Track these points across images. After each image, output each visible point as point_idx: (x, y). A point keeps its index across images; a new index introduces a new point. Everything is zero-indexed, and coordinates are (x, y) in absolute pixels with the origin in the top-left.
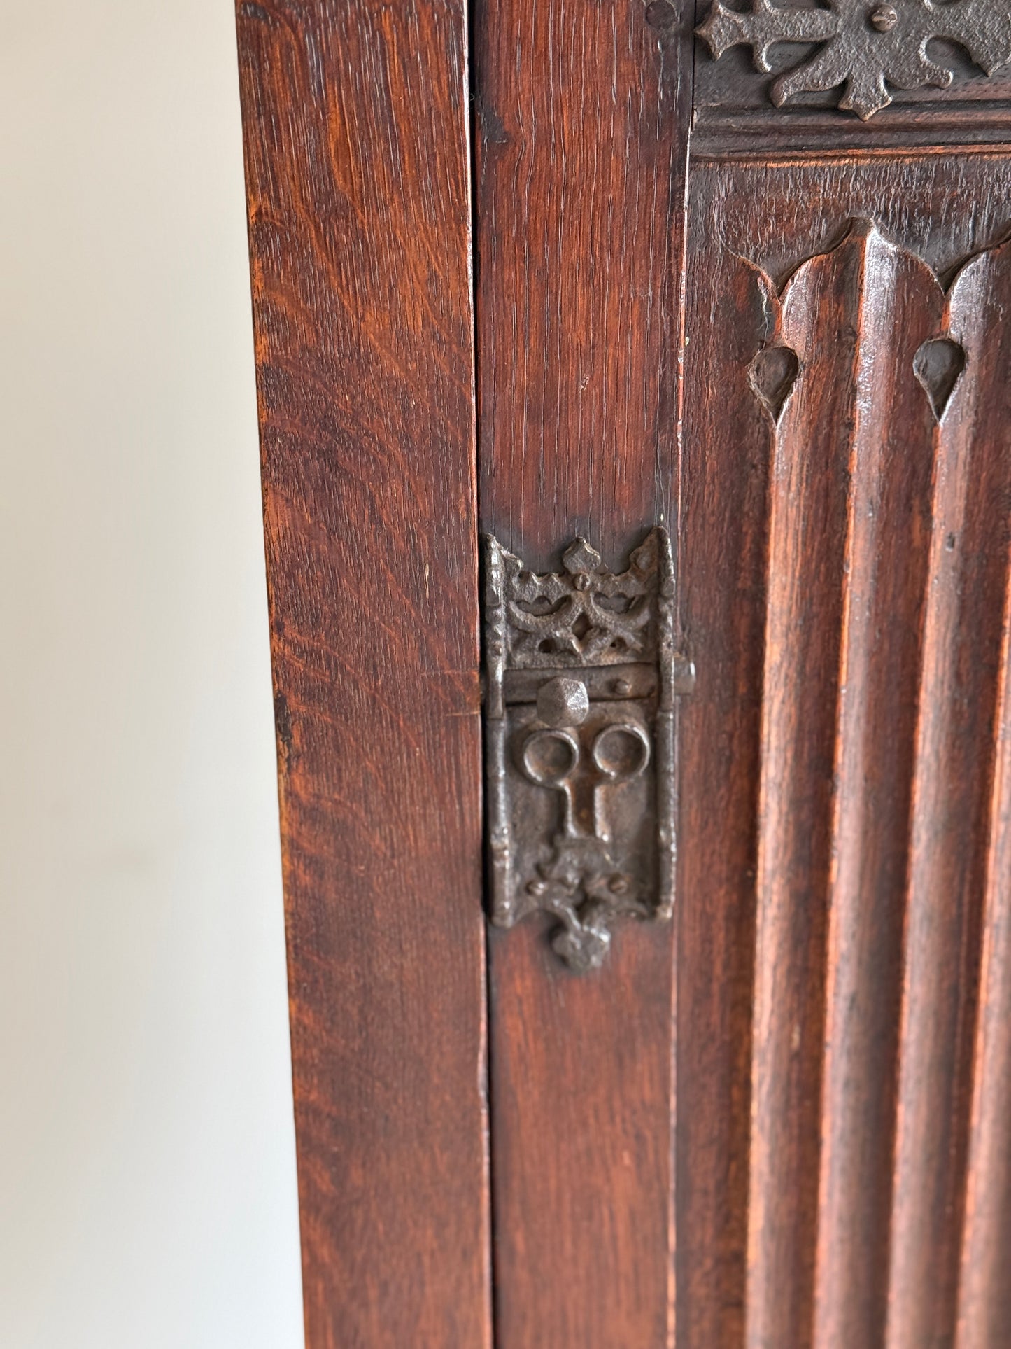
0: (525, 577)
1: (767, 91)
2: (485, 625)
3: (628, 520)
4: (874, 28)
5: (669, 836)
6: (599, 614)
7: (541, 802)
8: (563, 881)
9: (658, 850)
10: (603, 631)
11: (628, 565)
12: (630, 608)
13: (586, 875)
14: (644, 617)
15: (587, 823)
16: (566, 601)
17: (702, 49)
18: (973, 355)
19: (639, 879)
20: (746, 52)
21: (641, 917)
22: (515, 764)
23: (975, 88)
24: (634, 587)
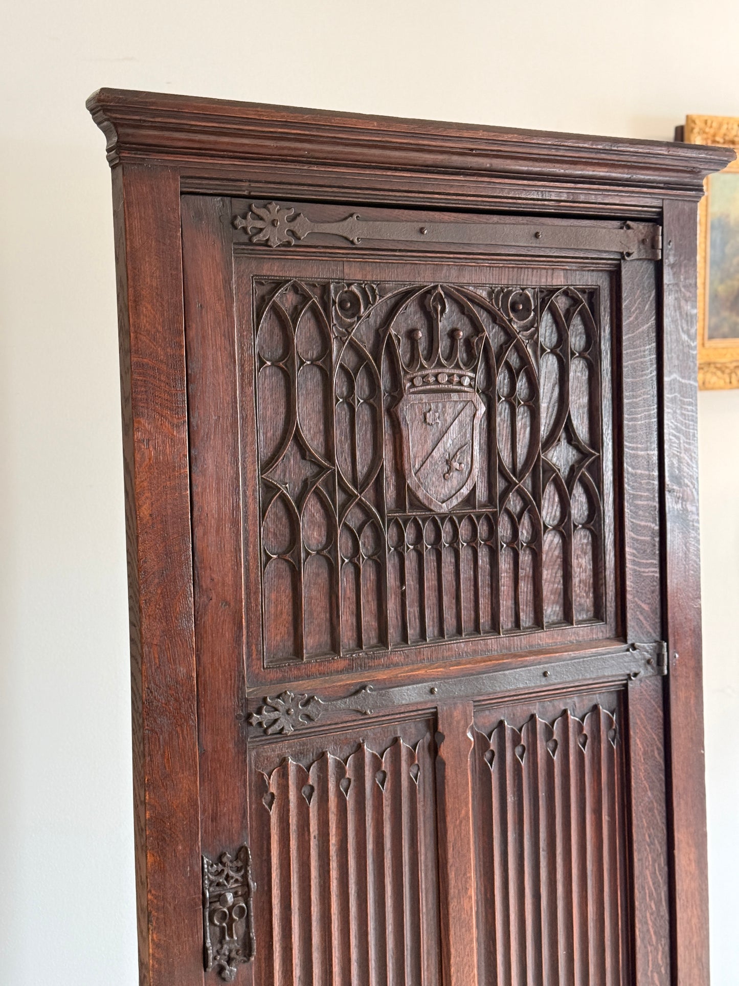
0: (212, 866)
1: (265, 731)
2: (203, 881)
3: (236, 845)
4: (288, 714)
5: (253, 935)
6: (231, 873)
7: (217, 929)
8: (224, 954)
9: (250, 939)
10: (232, 878)
11: (237, 858)
12: (238, 870)
13: (230, 951)
14: (242, 872)
15: (231, 936)
16: (223, 870)
17: (251, 724)
18: (316, 788)
19: (245, 949)
20: (260, 724)
21: (245, 962)
22: (211, 921)
23: (311, 725)
24: (240, 864)
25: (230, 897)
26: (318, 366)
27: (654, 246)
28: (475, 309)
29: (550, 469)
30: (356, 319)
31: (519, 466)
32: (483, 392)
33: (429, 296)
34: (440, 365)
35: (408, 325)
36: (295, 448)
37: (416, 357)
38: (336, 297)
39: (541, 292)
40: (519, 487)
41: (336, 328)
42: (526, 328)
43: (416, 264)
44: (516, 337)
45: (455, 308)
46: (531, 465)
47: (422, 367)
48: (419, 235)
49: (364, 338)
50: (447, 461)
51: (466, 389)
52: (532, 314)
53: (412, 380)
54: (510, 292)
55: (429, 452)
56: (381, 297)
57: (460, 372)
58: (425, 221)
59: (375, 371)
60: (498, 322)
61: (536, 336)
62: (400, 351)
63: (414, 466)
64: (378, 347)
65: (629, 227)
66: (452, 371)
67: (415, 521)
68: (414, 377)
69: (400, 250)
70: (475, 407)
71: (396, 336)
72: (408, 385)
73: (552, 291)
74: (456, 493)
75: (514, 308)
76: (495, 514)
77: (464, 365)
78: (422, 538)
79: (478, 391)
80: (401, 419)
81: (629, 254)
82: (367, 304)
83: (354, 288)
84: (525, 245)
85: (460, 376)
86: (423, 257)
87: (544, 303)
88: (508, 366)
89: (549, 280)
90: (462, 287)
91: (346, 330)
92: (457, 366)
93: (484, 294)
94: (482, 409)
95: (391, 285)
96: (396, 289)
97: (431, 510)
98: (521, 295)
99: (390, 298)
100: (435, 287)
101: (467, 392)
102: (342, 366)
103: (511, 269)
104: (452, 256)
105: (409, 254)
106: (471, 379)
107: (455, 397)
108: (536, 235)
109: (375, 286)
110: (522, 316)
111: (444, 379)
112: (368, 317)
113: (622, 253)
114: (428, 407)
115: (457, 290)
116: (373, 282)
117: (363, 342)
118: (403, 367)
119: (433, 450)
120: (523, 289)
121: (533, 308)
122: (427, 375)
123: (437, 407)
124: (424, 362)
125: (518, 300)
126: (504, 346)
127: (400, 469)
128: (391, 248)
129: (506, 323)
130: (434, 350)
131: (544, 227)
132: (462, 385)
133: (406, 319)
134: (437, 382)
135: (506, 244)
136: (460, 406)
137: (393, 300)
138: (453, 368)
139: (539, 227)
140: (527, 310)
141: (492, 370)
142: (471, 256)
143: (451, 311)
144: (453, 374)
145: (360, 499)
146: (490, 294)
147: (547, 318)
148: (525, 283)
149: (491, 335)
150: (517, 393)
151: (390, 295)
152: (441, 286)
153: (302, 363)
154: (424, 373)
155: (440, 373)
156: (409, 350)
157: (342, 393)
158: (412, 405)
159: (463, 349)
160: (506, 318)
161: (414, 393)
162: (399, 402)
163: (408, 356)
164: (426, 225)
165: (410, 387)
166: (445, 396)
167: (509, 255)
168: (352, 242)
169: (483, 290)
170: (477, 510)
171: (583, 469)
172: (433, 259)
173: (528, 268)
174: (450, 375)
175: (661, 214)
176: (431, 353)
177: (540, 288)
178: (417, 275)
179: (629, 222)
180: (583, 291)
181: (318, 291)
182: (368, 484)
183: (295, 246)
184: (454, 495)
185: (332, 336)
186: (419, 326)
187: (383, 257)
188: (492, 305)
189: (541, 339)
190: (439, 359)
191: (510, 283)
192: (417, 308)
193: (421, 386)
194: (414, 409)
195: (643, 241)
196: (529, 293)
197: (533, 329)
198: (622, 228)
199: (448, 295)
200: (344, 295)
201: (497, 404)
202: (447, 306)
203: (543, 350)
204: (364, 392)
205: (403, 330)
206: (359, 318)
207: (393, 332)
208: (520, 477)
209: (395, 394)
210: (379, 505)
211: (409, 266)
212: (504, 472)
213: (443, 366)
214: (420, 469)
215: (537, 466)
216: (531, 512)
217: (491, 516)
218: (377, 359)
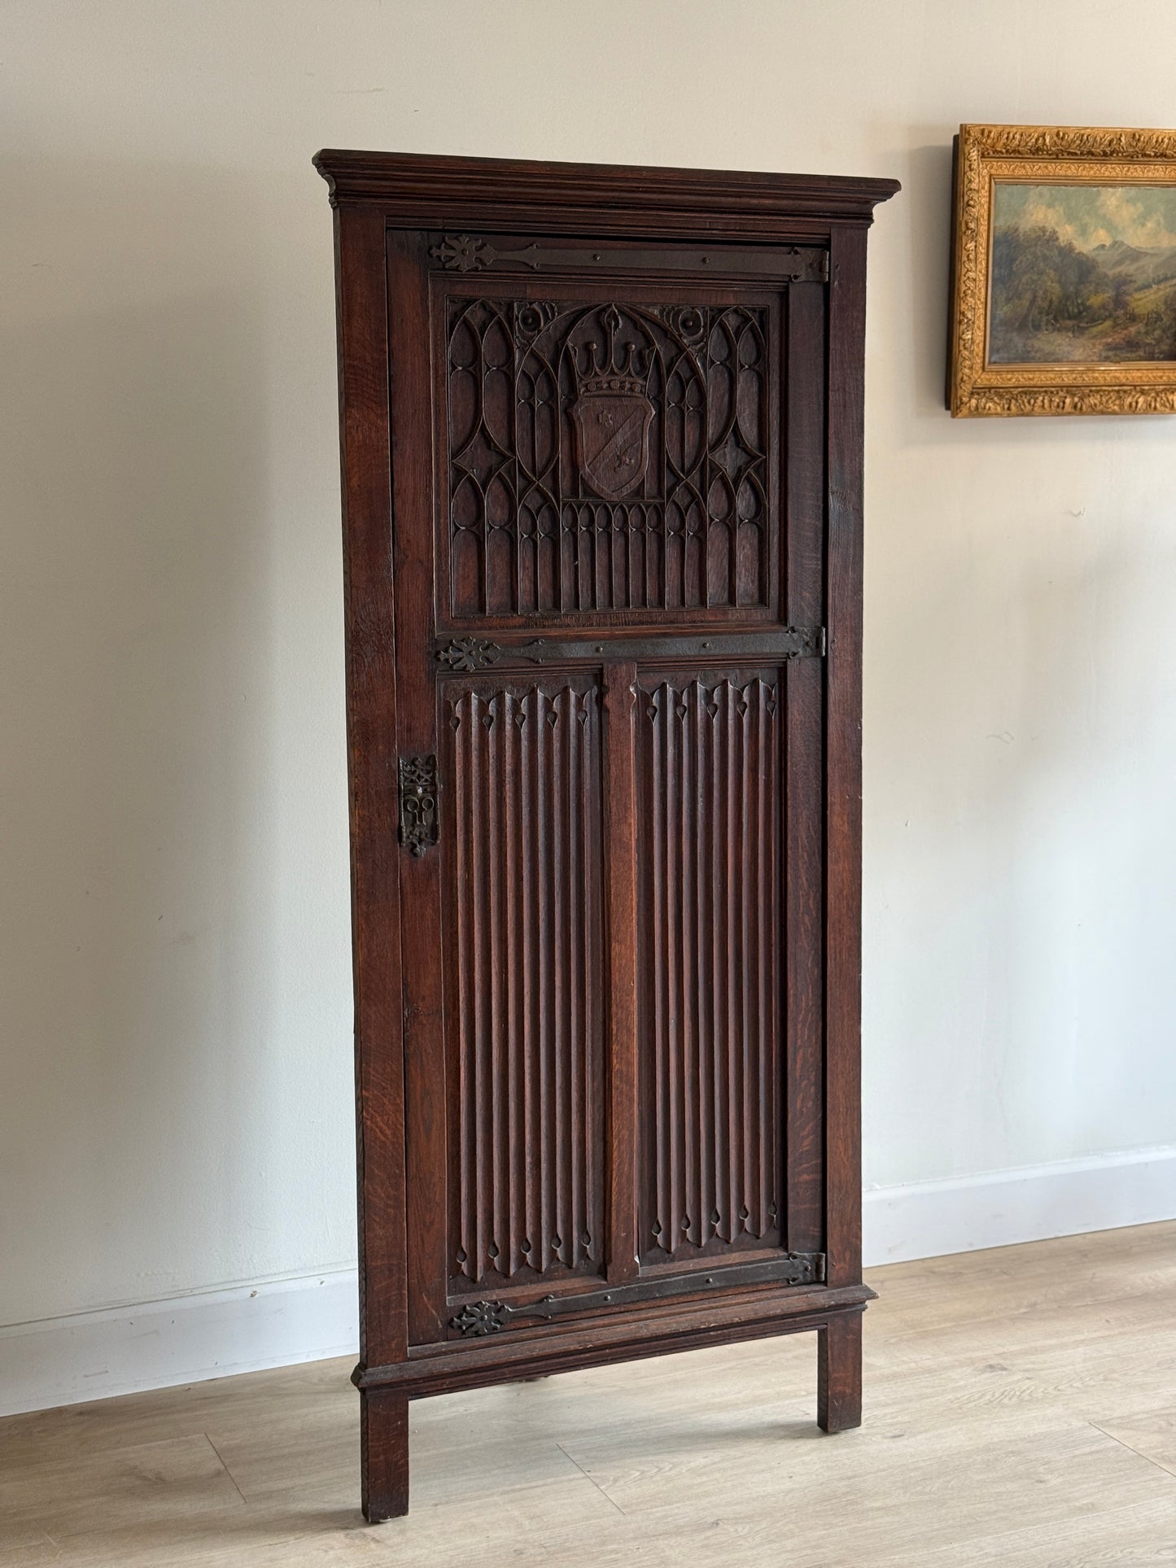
0: (406, 766)
1: (451, 666)
2: (399, 776)
3: (427, 753)
4: (470, 655)
5: (439, 822)
6: (422, 774)
7: (411, 816)
8: (416, 835)
9: (437, 826)
10: (423, 777)
11: (427, 763)
12: (428, 772)
13: (421, 833)
14: (431, 774)
15: (421, 821)
16: (415, 771)
17: (439, 660)
18: (495, 718)
19: (432, 834)
20: (447, 660)
21: (433, 844)
22: (405, 808)
23: (491, 666)
24: (429, 768)
25: (420, 791)
26: (503, 371)
27: (821, 269)
28: (647, 325)
29: (715, 468)
30: (536, 332)
31: (687, 464)
32: (653, 398)
33: (604, 312)
34: (613, 373)
35: (584, 338)
36: (482, 439)
37: (591, 366)
38: (519, 313)
39: (711, 310)
40: (687, 482)
41: (519, 340)
42: (696, 343)
43: (592, 286)
44: (686, 350)
45: (628, 324)
46: (698, 464)
47: (597, 375)
48: (592, 261)
49: (545, 349)
50: (618, 456)
51: (637, 395)
52: (702, 330)
53: (586, 386)
54: (680, 311)
55: (602, 447)
56: (559, 314)
57: (631, 380)
58: (598, 249)
59: (554, 378)
60: (668, 337)
61: (705, 350)
62: (576, 361)
63: (587, 459)
64: (556, 357)
65: (796, 253)
66: (624, 379)
67: (588, 507)
68: (589, 383)
69: (577, 274)
70: (645, 411)
71: (573, 347)
72: (583, 390)
73: (721, 311)
74: (626, 484)
75: (684, 325)
76: (662, 505)
77: (637, 374)
78: (594, 522)
79: (648, 397)
80: (575, 419)
81: (796, 277)
82: (547, 319)
83: (535, 306)
84: (693, 269)
85: (632, 383)
86: (598, 280)
87: (713, 320)
88: (678, 376)
89: (720, 300)
90: (635, 306)
91: (528, 342)
92: (629, 374)
93: (656, 312)
94: (653, 413)
95: (569, 303)
96: (573, 307)
97: (602, 498)
98: (692, 313)
99: (568, 315)
100: (610, 306)
101: (639, 397)
102: (523, 372)
103: (681, 291)
104: (623, 279)
105: (584, 277)
106: (642, 386)
107: (625, 401)
108: (704, 260)
109: (554, 305)
110: (692, 331)
111: (616, 385)
112: (548, 330)
113: (790, 276)
114: (601, 410)
115: (630, 309)
116: (552, 301)
117: (543, 352)
118: (578, 375)
119: (605, 447)
120: (693, 308)
121: (702, 325)
122: (601, 382)
123: (609, 410)
124: (598, 370)
125: (687, 318)
126: (674, 358)
127: (574, 461)
128: (567, 272)
129: (676, 338)
130: (607, 359)
131: (712, 253)
132: (633, 391)
133: (583, 333)
134: (609, 387)
135: (676, 268)
136: (630, 410)
137: (571, 317)
138: (625, 376)
139: (707, 253)
140: (697, 327)
141: (662, 378)
142: (641, 279)
143: (625, 328)
144: (625, 382)
145: (538, 485)
146: (661, 312)
147: (715, 332)
148: (695, 303)
149: (661, 348)
150: (686, 399)
151: (567, 312)
152: (615, 305)
153: (489, 369)
154: (597, 379)
155: (613, 380)
156: (585, 360)
157: (524, 394)
158: (586, 407)
159: (635, 360)
160: (676, 333)
161: (588, 397)
162: (574, 404)
163: (584, 364)
164: (599, 252)
165: (585, 392)
166: (617, 400)
167: (678, 278)
168: (532, 267)
169: (655, 308)
170: (646, 500)
171: (749, 469)
172: (607, 282)
173: (697, 289)
174: (623, 382)
175: (829, 240)
176: (605, 363)
177: (710, 307)
178: (592, 296)
179: (796, 248)
180: (754, 310)
181: (504, 309)
182: (545, 473)
183: (482, 270)
184: (624, 486)
185: (515, 347)
186: (594, 339)
187: (560, 280)
188: (664, 321)
189: (710, 354)
190: (612, 368)
191: (680, 303)
192: (593, 323)
194: (588, 411)
195: (811, 265)
196: (699, 311)
197: (702, 343)
198: (790, 253)
199: (622, 312)
200: (527, 312)
201: (667, 409)
202: (620, 322)
203: (712, 363)
204: (544, 395)
205: (579, 343)
206: (539, 331)
207: (570, 344)
208: (688, 474)
209: (572, 397)
210: (556, 493)
211: (585, 288)
212: (672, 469)
213: (615, 374)
214: (592, 462)
215: (704, 464)
216: (698, 504)
217: (659, 506)
218: (555, 368)
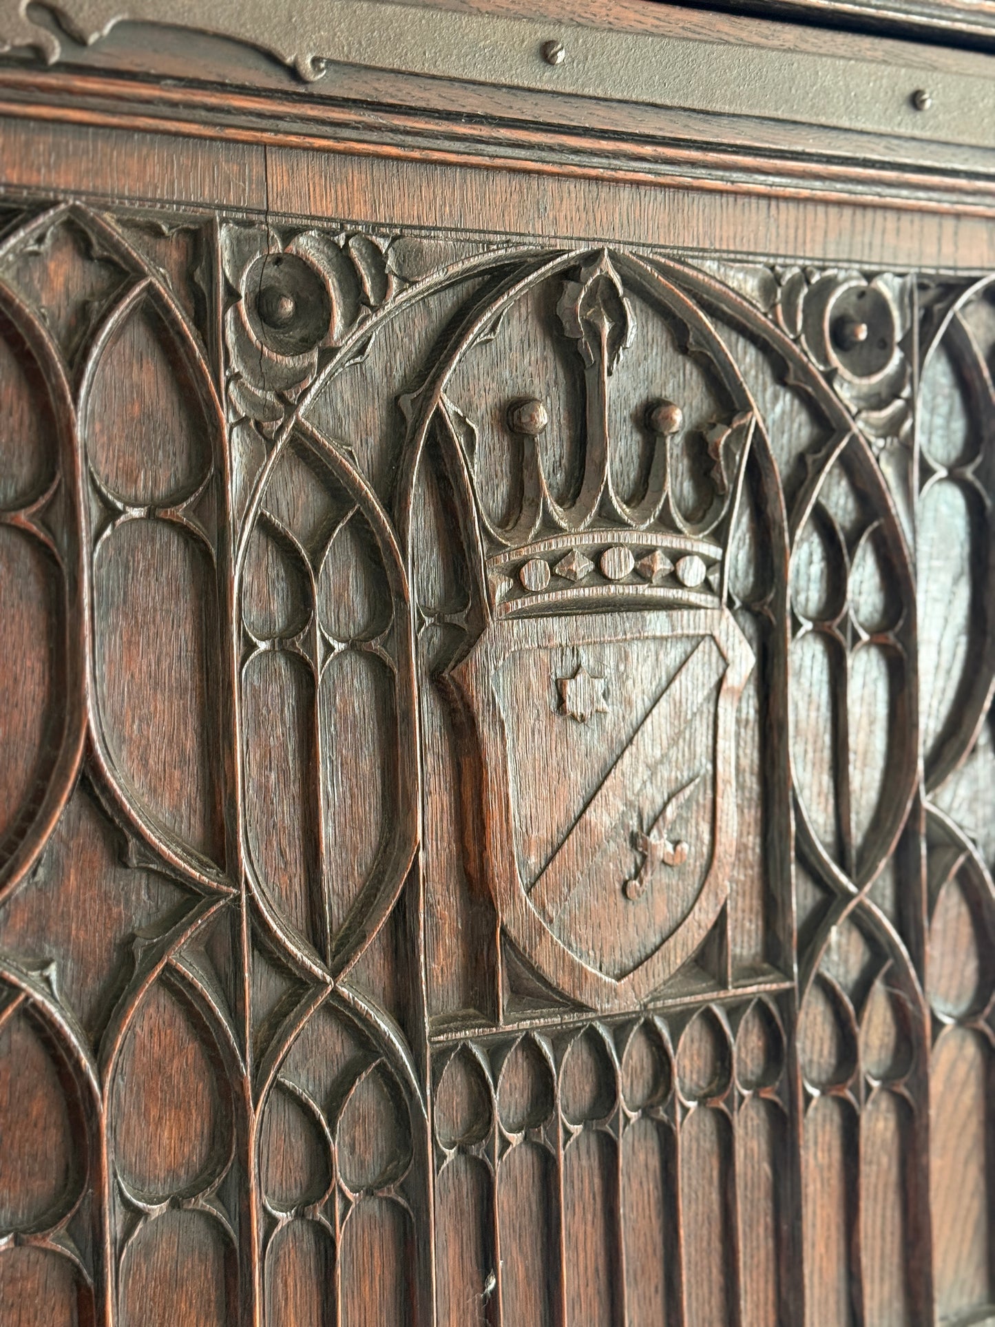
26: (172, 524)
28: (722, 337)
29: (948, 840)
30: (315, 357)
31: (857, 837)
32: (746, 607)
33: (570, 286)
34: (608, 518)
35: (502, 383)
36: (87, 825)
37: (529, 493)
38: (238, 271)
39: (922, 287)
40: (861, 905)
41: (242, 387)
42: (877, 402)
43: (528, 172)
44: (849, 429)
45: (657, 331)
46: (891, 833)
47: (551, 528)
48: (537, 64)
49: (349, 428)
50: (634, 840)
51: (694, 598)
52: (897, 355)
53: (515, 572)
54: (829, 285)
55: (576, 808)
56: (407, 282)
57: (675, 543)
58: (560, 22)
59: (388, 545)
60: (791, 380)
61: (907, 426)
62: (473, 472)
63: (524, 864)
64: (397, 458)
66: (652, 539)
67: (529, 1045)
68: (524, 562)
69: (472, 118)
70: (722, 655)
71: (461, 421)
72: (503, 587)
73: (952, 288)
74: (663, 941)
75: (841, 338)
76: (786, 1000)
77: (687, 518)
78: (553, 1104)
79: (731, 603)
80: (478, 705)
82: (357, 304)
83: (307, 245)
84: (883, 129)
85: (676, 556)
86: (551, 149)
87: (929, 322)
88: (822, 521)
89: (948, 249)
90: (679, 261)
91: (280, 397)
92: (666, 523)
93: (751, 288)
94: (744, 659)
95: (442, 242)
96: (457, 258)
97: (581, 1007)
98: (862, 294)
99: (440, 289)
100: (593, 258)
101: (698, 607)
102: (263, 524)
103: (833, 211)
104: (648, 150)
105: (504, 133)
106: (710, 563)
107: (657, 622)
108: (915, 101)
109: (383, 244)
111: (620, 565)
112: (361, 351)
114: (570, 662)
115: (665, 271)
116: (376, 228)
117: (343, 441)
118: (484, 528)
119: (587, 805)
120: (869, 276)
121: (898, 336)
122: (567, 554)
123: (600, 660)
124: (557, 512)
125: (852, 312)
126: (810, 459)
127: (476, 875)
128: (439, 104)
129: (816, 384)
130: (589, 467)
131: (938, 76)
132: (680, 584)
133: (495, 364)
134: (599, 576)
135: (823, 120)
136: (674, 654)
137: (450, 299)
138: (651, 529)
139: (923, 74)
140: (881, 343)
141: (774, 534)
142: (712, 157)
143: (645, 343)
144: (651, 551)
145: (335, 992)
146: (769, 286)
147: (937, 373)
148: (876, 259)
149: (769, 422)
150: (848, 607)
151: (437, 277)
152: (613, 256)
153: (110, 513)
154: (558, 544)
155: (609, 546)
156: (506, 467)
157: (270, 619)
158: (517, 658)
159: (683, 465)
160: (816, 367)
161: (522, 615)
162: (471, 646)
163: (503, 489)
164: (564, 35)
165: (510, 596)
166: (627, 621)
167: (830, 160)
168: (293, 72)
169: (746, 272)
170: (732, 991)
172: (585, 159)
173: (885, 207)
174: (644, 553)
176: (580, 480)
177: (920, 275)
178: (532, 213)
181: (174, 254)
182: (363, 938)
183: (62, 67)
184: (657, 948)
185: (227, 418)
186: (538, 389)
187: (409, 140)
188: (777, 324)
189: (920, 439)
190: (606, 501)
191: (831, 256)
192: (534, 329)
193: (547, 591)
194: (523, 668)
196: (888, 287)
197: (898, 404)
199: (637, 287)
200: (271, 271)
201: (790, 646)
202: (631, 323)
203: (927, 472)
204: (350, 613)
205: (485, 402)
206: (328, 354)
207: (450, 408)
208: (861, 872)
209: (459, 619)
210: (406, 1014)
211: (502, 181)
212: (812, 859)
213: (621, 524)
214: (543, 870)
215: (909, 836)
216: (895, 979)
217: (773, 1007)
218: (395, 502)
